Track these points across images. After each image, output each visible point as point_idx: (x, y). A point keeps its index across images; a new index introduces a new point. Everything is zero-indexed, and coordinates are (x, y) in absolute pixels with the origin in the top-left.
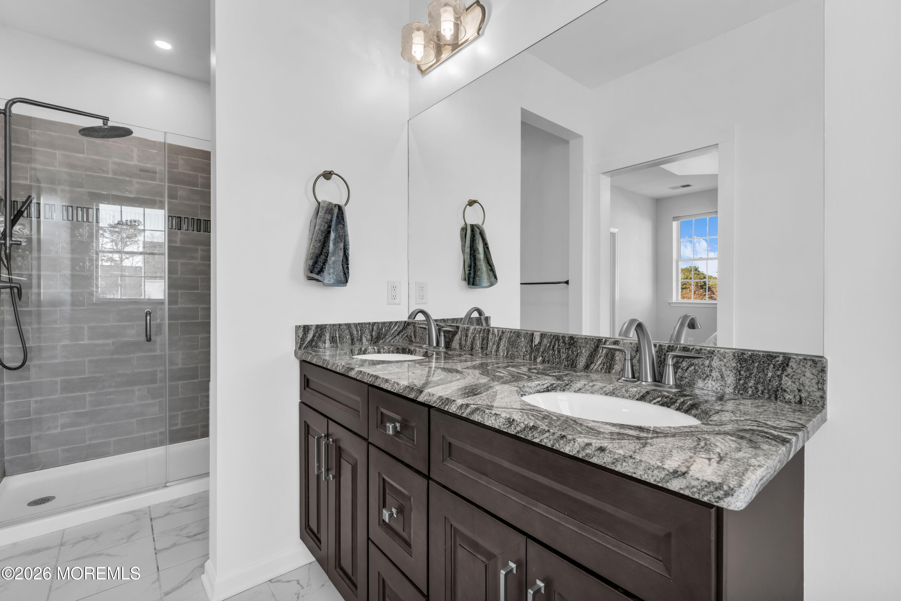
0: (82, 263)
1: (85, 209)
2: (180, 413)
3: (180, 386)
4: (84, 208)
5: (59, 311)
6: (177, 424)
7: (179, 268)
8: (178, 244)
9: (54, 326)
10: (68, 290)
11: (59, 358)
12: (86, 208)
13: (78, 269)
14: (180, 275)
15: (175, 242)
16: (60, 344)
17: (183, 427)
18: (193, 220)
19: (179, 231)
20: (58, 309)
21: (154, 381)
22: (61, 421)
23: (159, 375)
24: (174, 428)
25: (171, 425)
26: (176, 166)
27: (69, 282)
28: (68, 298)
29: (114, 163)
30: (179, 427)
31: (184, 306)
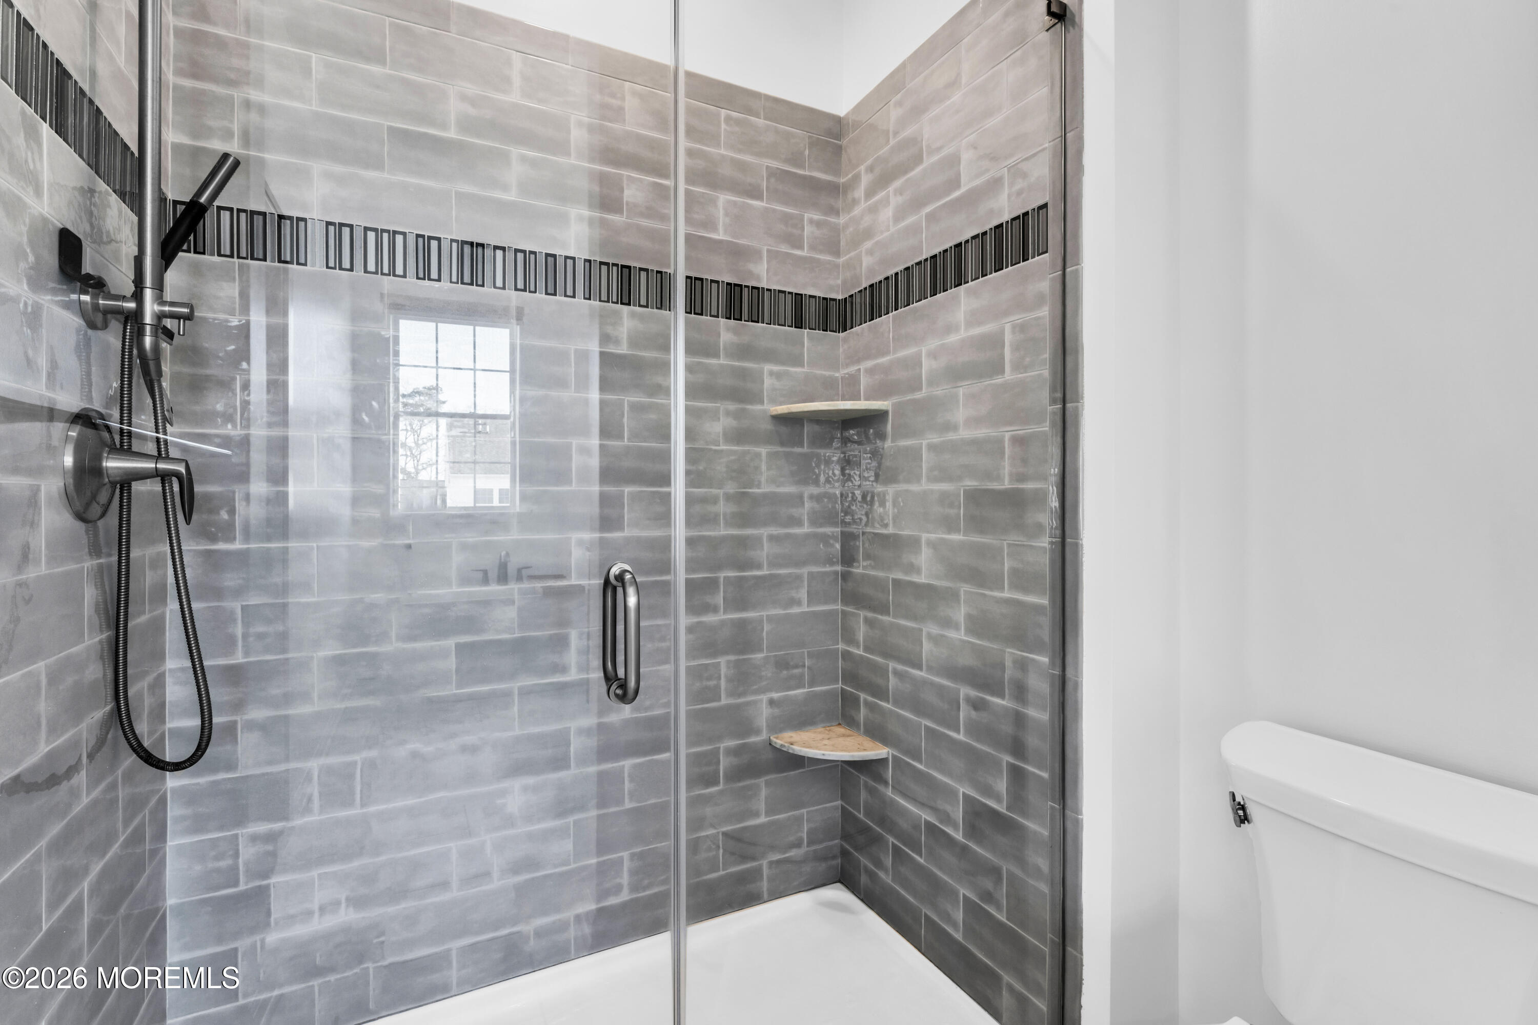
0: (378, 403)
1: (385, 235)
2: (625, 855)
3: (626, 775)
4: (383, 231)
5: (316, 549)
6: (618, 889)
7: (625, 420)
8: (623, 349)
9: (303, 600)
10: (345, 489)
11: (316, 699)
12: (388, 231)
13: (366, 419)
14: (629, 439)
15: (617, 342)
16: (318, 654)
17: (634, 896)
18: (659, 275)
19: (625, 308)
20: (315, 545)
21: (560, 762)
22: (319, 897)
23: (576, 744)
24: (613, 901)
25: (603, 894)
26: (618, 113)
27: (344, 462)
28: (345, 511)
29: (464, 98)
30: (625, 896)
31: (636, 533)
